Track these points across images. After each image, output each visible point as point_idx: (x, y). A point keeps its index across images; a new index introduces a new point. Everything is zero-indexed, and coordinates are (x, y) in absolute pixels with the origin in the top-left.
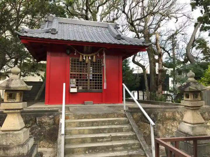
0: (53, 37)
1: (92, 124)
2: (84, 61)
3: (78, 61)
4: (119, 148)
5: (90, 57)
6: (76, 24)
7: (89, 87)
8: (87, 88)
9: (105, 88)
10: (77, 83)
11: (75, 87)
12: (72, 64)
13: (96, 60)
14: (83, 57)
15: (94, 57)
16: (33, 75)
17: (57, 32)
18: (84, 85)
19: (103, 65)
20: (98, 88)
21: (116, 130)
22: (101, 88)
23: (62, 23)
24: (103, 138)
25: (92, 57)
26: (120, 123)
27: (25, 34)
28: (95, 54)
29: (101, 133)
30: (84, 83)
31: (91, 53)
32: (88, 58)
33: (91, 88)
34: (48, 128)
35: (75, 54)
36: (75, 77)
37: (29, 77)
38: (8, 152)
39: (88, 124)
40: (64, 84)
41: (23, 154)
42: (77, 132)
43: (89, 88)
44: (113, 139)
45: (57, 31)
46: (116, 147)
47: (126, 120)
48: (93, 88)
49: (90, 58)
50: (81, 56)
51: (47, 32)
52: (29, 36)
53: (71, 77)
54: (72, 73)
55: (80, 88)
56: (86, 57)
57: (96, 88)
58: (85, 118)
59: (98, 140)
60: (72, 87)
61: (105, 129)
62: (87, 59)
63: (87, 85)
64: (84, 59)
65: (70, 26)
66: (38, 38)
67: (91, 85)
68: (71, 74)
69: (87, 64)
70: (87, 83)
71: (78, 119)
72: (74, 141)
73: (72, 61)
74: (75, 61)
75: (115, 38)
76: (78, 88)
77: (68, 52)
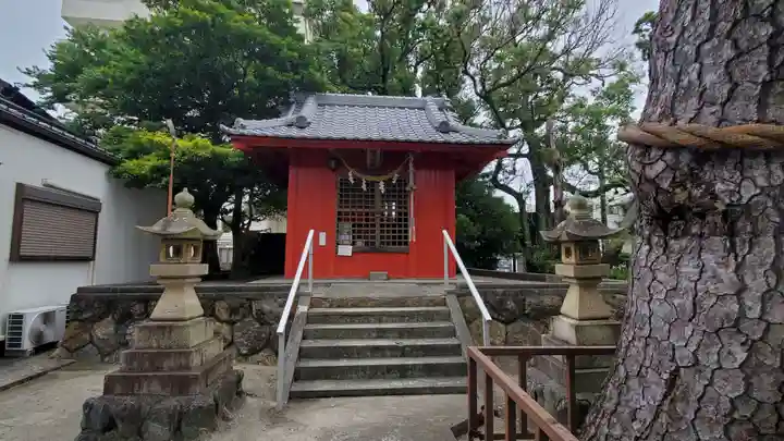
0: (306, 133)
7: (378, 241)
8: (373, 243)
10: (354, 232)
12: (341, 190)
18: (366, 237)
20: (400, 244)
22: (406, 243)
23: (324, 105)
27: (242, 132)
30: (367, 232)
33: (382, 243)
36: (347, 220)
40: (311, 234)
43: (377, 244)
45: (309, 120)
48: (388, 243)
52: (249, 134)
53: (339, 220)
54: (340, 210)
55: (360, 243)
57: (394, 243)
60: (342, 244)
63: (373, 237)
67: (382, 237)
68: (339, 213)
70: (374, 232)
71: (339, 307)
75: (437, 129)
76: (354, 244)
77: (333, 164)
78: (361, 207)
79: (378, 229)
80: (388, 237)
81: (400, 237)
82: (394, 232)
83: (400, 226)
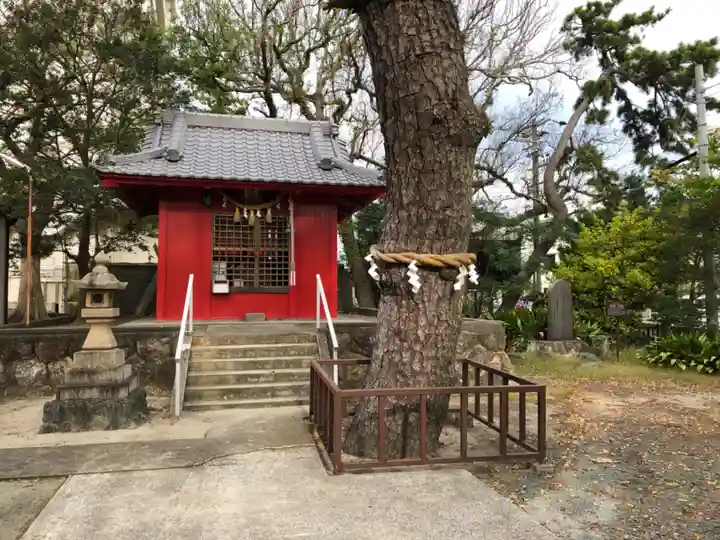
0: (171, 170)
1: (245, 352)
2: (245, 221)
3: (231, 222)
4: (284, 393)
5: (258, 212)
6: (230, 129)
7: (256, 281)
8: (253, 282)
9: (292, 281)
10: (229, 271)
11: (225, 282)
12: (217, 228)
13: (273, 218)
14: (241, 211)
15: (269, 212)
16: (130, 250)
17: (182, 157)
18: (244, 277)
19: (288, 230)
20: (280, 284)
21: (288, 364)
22: (286, 284)
23: (194, 127)
24: (258, 376)
25: (264, 211)
26: (301, 352)
27: (111, 169)
28: (271, 204)
29: (257, 368)
30: (245, 272)
31: (261, 204)
32: (255, 212)
33: (261, 284)
34: (159, 362)
35: (224, 206)
36: (223, 259)
37: (118, 252)
38: (95, 377)
39: (234, 353)
40: (191, 277)
41: (116, 381)
42: (213, 366)
43: (256, 285)
44: (277, 378)
45: (181, 154)
46: (279, 390)
47: (312, 347)
48: (268, 284)
49: (259, 215)
50: (237, 210)
51: (157, 158)
52: (119, 172)
53: (215, 259)
54: (216, 249)
56: (248, 211)
57: (274, 284)
58: (233, 343)
59: (249, 379)
60: (217, 282)
61: (267, 362)
62: (253, 216)
63: (252, 278)
64: (246, 216)
65: (216, 134)
66: (138, 175)
67: (261, 277)
68: (215, 252)
69: (251, 228)
70: (252, 271)
71: (220, 345)
72: (203, 380)
73: (217, 222)
74: (223, 222)
76: (231, 284)
77: (208, 201)
78: (239, 246)
79: (256, 269)
80: (268, 277)
81: (280, 278)
82: (274, 271)
83: (280, 266)
